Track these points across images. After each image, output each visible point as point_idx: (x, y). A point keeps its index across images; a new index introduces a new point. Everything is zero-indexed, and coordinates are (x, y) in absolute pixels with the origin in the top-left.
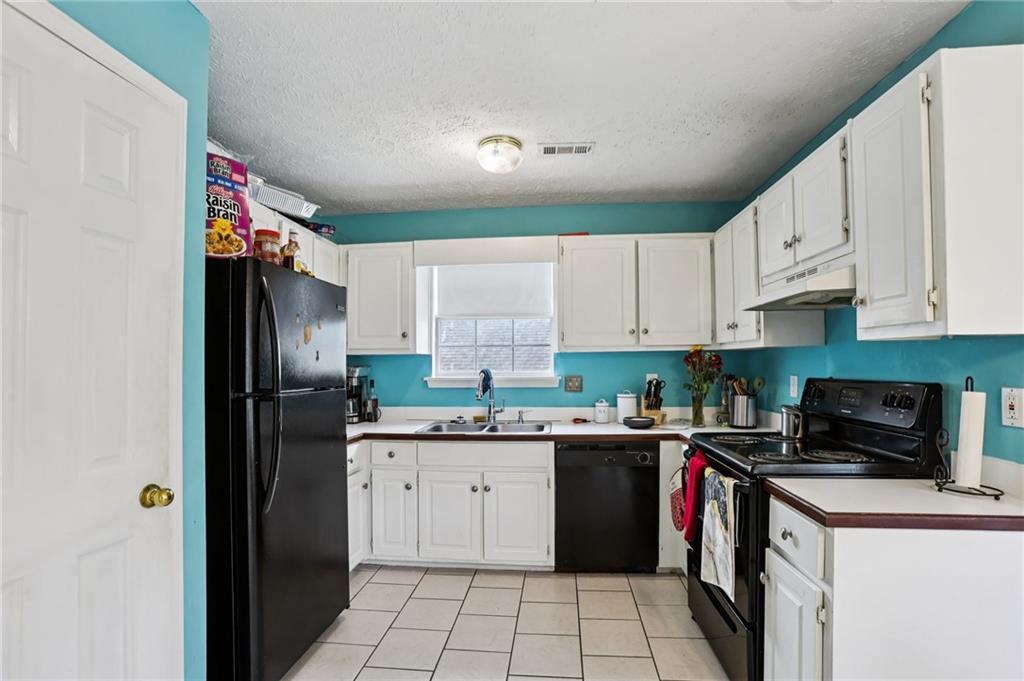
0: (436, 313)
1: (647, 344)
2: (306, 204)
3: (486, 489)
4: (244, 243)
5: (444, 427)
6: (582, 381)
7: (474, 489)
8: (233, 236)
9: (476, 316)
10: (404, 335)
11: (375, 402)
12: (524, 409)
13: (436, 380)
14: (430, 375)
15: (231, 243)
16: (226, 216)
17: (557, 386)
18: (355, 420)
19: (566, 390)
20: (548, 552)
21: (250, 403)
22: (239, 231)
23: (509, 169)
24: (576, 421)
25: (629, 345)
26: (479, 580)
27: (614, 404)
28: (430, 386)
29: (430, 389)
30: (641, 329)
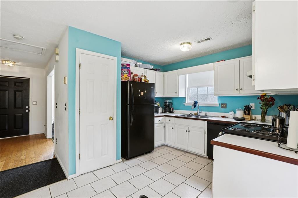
0: (187, 86)
1: (242, 93)
2: (151, 66)
3: (189, 131)
4: (130, 78)
5: (186, 115)
6: (226, 105)
7: (186, 131)
8: (128, 77)
9: (198, 87)
10: (176, 93)
11: (173, 109)
12: (207, 112)
13: (187, 104)
14: (185, 102)
15: (127, 78)
16: (126, 74)
17: (218, 106)
18: (168, 112)
19: (221, 108)
20: (205, 152)
21: (129, 106)
22: (129, 76)
23: (189, 50)
24: (222, 117)
25: (236, 94)
26: (187, 154)
27: (235, 113)
28: (185, 105)
29: (185, 106)
30: (240, 88)
